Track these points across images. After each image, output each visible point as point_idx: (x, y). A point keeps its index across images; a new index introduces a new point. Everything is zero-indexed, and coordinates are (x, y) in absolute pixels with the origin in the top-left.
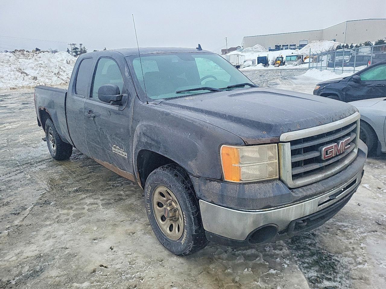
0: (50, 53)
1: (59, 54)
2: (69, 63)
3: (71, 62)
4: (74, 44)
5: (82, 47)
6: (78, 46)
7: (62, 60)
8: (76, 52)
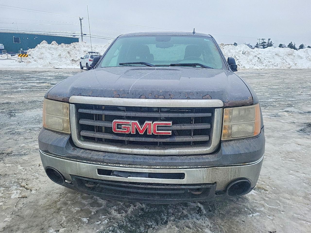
0: (233, 45)
1: (240, 46)
2: (244, 54)
3: (246, 53)
4: (263, 39)
5: (270, 41)
6: (266, 41)
7: (240, 51)
8: (264, 46)
